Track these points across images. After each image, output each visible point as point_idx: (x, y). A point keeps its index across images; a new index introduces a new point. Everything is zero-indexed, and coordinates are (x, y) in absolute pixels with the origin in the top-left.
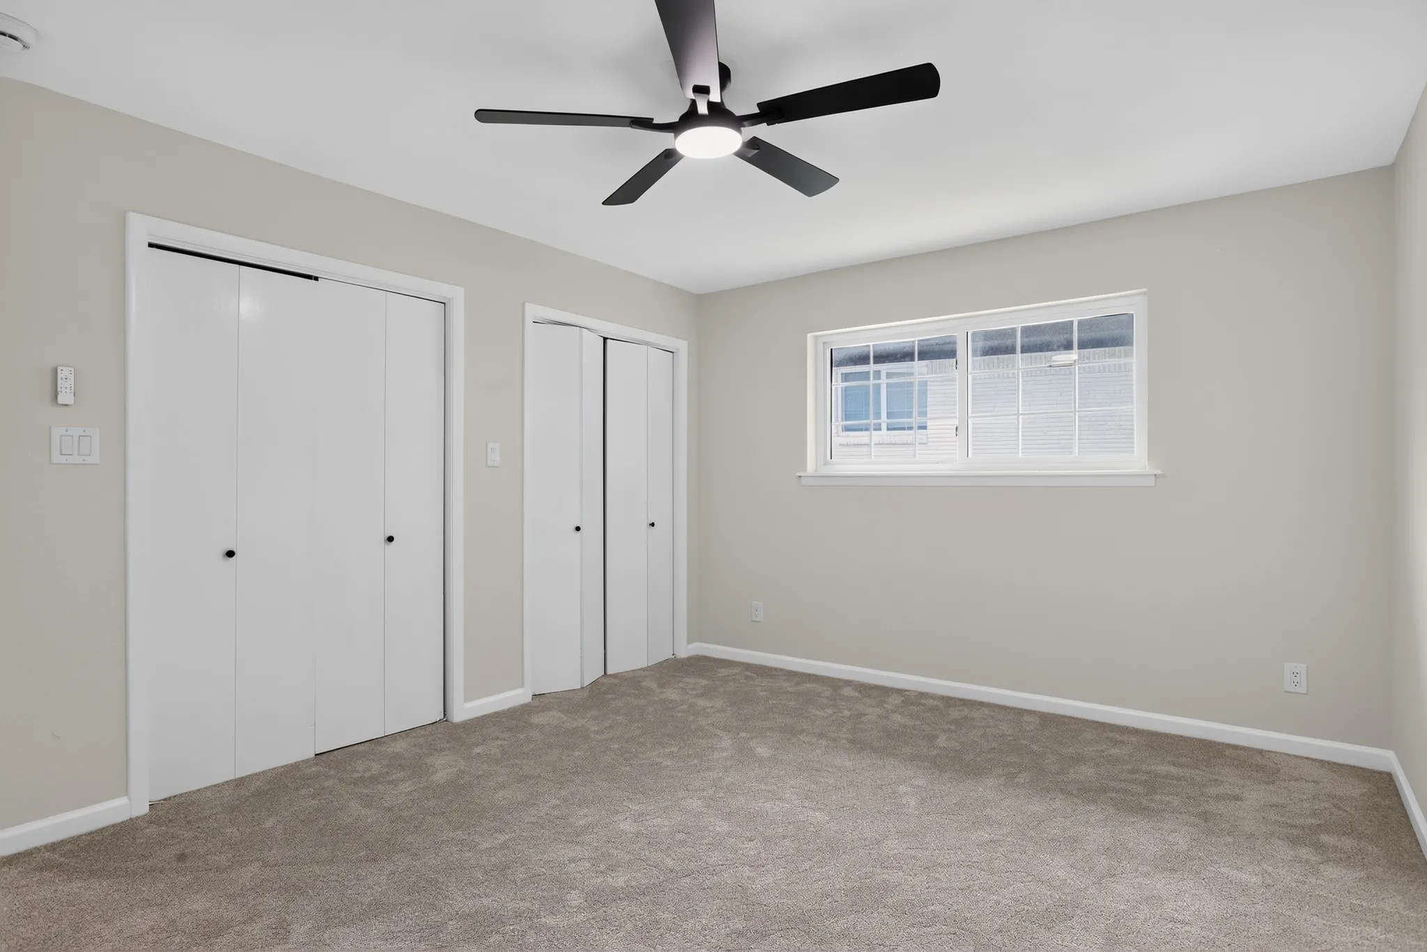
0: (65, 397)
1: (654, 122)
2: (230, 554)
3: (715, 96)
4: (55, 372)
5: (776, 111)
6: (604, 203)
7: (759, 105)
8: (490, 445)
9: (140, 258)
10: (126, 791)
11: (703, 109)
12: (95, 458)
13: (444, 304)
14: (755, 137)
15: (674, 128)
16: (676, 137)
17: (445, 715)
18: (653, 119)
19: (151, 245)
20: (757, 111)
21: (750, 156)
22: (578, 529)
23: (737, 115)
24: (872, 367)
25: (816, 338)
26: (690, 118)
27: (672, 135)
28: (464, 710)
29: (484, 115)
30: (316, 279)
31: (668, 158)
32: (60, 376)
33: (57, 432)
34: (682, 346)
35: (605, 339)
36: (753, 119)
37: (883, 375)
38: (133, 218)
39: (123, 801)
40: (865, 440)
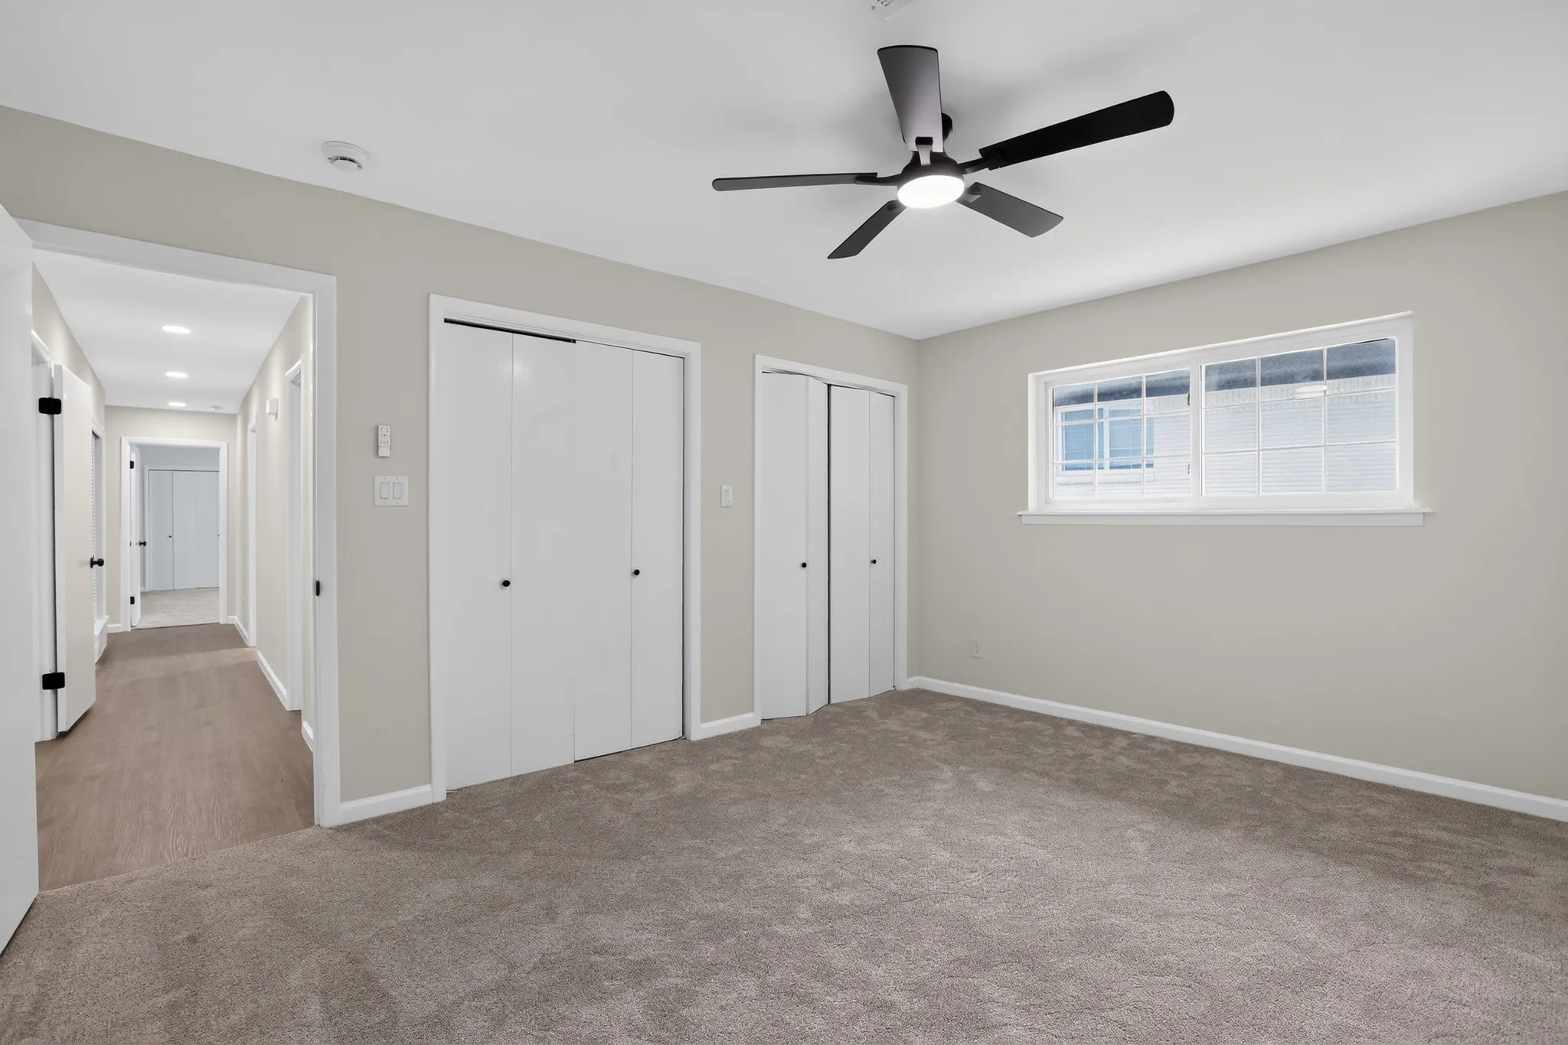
0: (384, 451)
1: (878, 176)
2: (506, 583)
3: (938, 147)
4: (377, 429)
5: (1000, 155)
6: (829, 258)
7: (982, 151)
8: (725, 488)
9: (439, 331)
10: (429, 780)
11: (925, 160)
12: (405, 501)
13: (683, 358)
14: (976, 183)
15: (896, 180)
16: (898, 189)
17: (683, 733)
18: (876, 174)
19: (446, 321)
20: (979, 156)
21: (971, 201)
22: (804, 565)
23: (958, 163)
24: (1095, 405)
25: (1038, 378)
26: (914, 169)
27: (896, 187)
28: (700, 731)
29: (721, 184)
30: (574, 341)
31: (891, 209)
32: (380, 433)
33: (379, 479)
34: (902, 390)
35: (829, 386)
36: (975, 165)
37: (1106, 413)
38: (434, 299)
39: (426, 788)
40: (1088, 479)
